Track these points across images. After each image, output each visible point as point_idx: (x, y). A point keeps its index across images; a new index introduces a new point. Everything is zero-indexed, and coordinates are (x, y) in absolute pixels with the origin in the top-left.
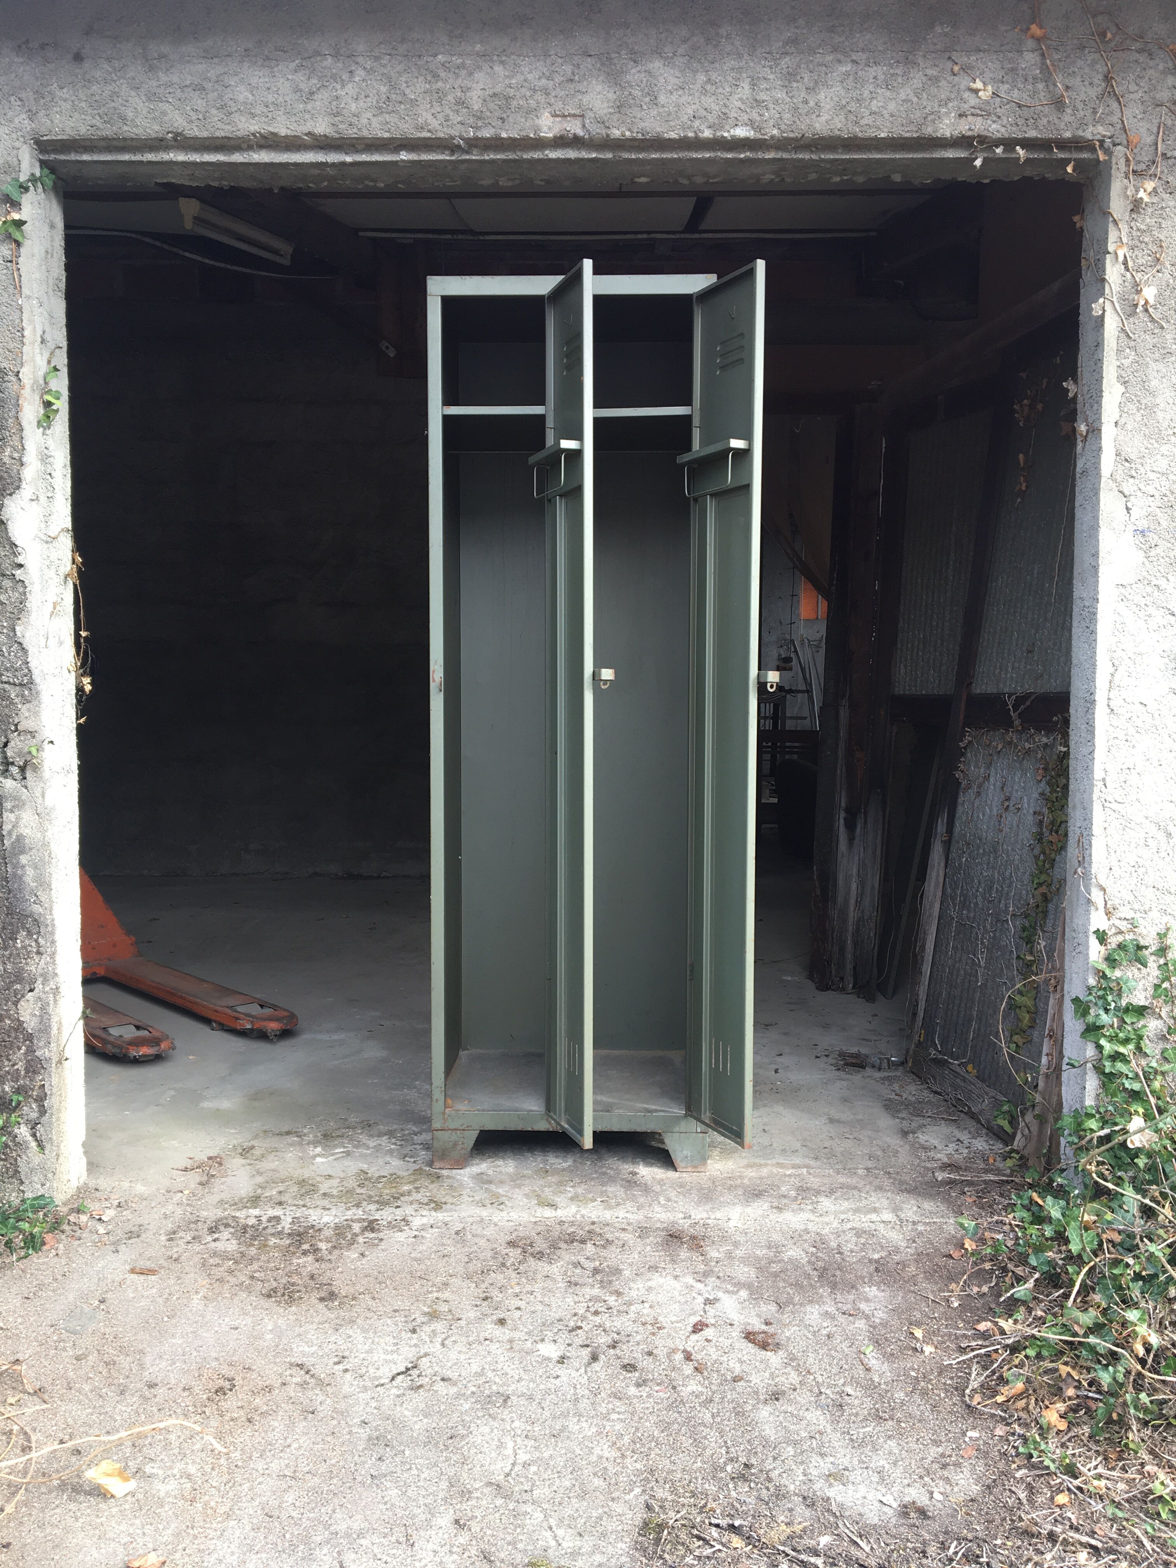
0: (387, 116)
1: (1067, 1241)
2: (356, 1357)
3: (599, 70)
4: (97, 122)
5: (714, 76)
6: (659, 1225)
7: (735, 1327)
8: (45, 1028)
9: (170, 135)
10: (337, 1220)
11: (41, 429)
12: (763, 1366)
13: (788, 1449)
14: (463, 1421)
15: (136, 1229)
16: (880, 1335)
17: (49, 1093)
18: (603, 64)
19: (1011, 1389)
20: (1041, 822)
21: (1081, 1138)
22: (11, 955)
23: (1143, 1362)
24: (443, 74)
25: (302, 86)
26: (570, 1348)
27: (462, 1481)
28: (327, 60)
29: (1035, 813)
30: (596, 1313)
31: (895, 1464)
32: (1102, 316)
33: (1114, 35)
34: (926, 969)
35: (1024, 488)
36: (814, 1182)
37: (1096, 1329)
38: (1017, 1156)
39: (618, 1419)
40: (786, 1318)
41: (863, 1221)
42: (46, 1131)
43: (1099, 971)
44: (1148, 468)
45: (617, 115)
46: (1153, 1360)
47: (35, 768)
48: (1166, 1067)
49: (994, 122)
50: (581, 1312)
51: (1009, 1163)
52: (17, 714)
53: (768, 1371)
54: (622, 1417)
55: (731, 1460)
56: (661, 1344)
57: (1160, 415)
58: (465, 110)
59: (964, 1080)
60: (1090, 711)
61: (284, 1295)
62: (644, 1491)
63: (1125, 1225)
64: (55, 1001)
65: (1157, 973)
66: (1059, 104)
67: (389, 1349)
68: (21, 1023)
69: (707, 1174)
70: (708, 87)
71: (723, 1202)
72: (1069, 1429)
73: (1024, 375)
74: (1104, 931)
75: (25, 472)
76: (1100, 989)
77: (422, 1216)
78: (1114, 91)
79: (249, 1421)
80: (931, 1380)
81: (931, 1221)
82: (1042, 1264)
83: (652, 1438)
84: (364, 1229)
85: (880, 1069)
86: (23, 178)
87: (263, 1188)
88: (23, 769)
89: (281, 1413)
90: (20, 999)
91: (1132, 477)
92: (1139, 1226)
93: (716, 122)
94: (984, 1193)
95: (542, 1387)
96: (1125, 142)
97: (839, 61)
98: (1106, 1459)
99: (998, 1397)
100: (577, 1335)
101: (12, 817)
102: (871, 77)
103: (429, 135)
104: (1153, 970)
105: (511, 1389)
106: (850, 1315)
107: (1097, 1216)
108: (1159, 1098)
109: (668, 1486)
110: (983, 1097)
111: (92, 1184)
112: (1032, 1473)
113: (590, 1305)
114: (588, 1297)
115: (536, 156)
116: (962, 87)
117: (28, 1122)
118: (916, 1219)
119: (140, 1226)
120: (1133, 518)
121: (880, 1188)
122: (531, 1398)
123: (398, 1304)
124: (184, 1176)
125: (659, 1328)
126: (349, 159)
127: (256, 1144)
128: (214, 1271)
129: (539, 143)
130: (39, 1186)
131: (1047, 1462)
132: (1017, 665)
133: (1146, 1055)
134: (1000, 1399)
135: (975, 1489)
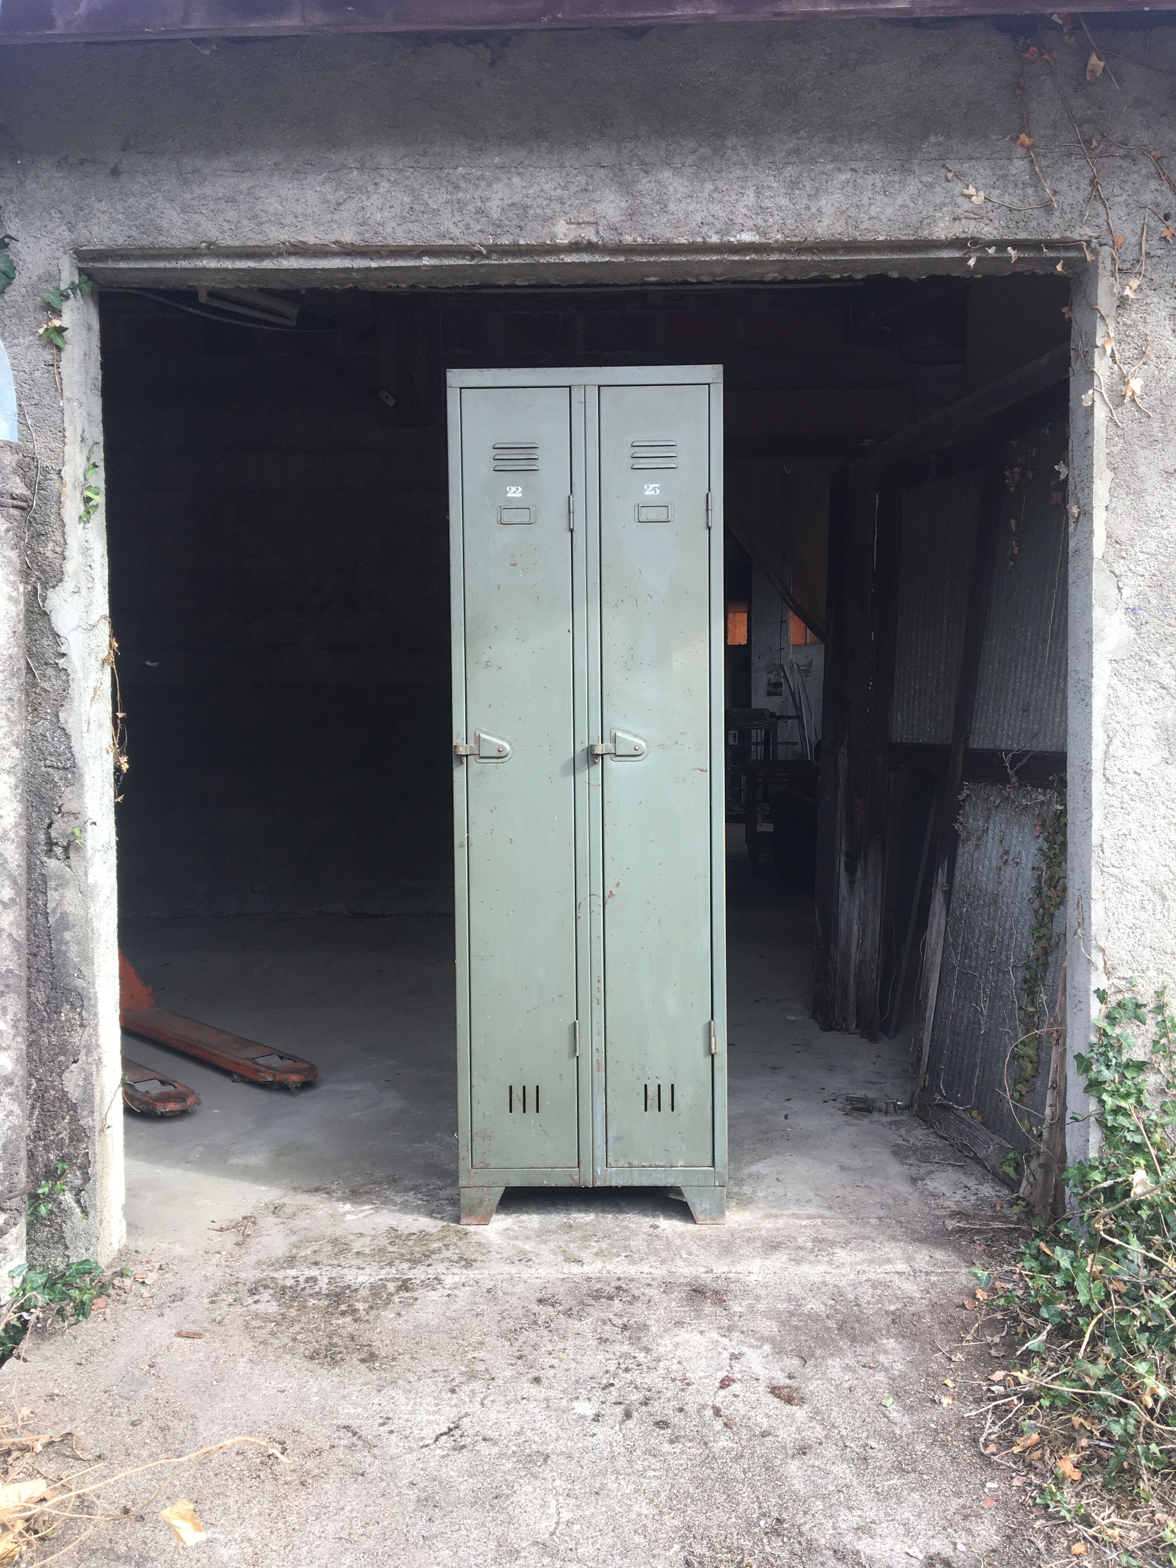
0: (410, 225)
1: (1075, 1292)
2: (399, 1418)
3: (612, 180)
4: (134, 232)
5: (721, 185)
6: (682, 1280)
7: (760, 1382)
8: (88, 1098)
9: (204, 244)
10: (372, 1280)
11: (82, 524)
12: (789, 1420)
13: (817, 1503)
14: (506, 1481)
15: (179, 1291)
16: (899, 1387)
17: (92, 1161)
18: (615, 175)
19: (1026, 1439)
20: (1039, 878)
21: (1085, 1189)
22: (55, 1028)
23: (1151, 1412)
24: (463, 185)
25: (330, 197)
26: (604, 1406)
27: (509, 1540)
28: (352, 173)
29: (1033, 868)
30: (627, 1370)
31: (919, 1516)
32: (1092, 406)
33: (1099, 142)
34: (930, 1014)
35: (1016, 552)
36: (830, 1233)
37: (1105, 1381)
38: (1024, 1204)
39: (654, 1476)
40: (809, 1370)
41: (876, 1273)
42: (90, 1197)
43: (1100, 1028)
44: (1137, 549)
45: (629, 223)
46: (1161, 1410)
47: (78, 849)
48: (1166, 1120)
49: (986, 224)
50: (612, 1369)
51: (1015, 1209)
52: (60, 797)
53: (795, 1426)
54: (657, 1473)
55: (764, 1515)
56: (691, 1400)
57: (1149, 499)
58: (484, 219)
59: (969, 1125)
60: (1087, 780)
61: (326, 1356)
62: (683, 1547)
63: (1130, 1275)
64: (98, 1071)
65: (1154, 1029)
66: (1047, 207)
67: (431, 1409)
68: (65, 1093)
69: (726, 1226)
70: (715, 195)
71: (743, 1255)
72: (1083, 1479)
73: (1014, 443)
74: (1104, 990)
75: (67, 565)
76: (1101, 1046)
77: (453, 1274)
78: (1100, 195)
79: (302, 1484)
80: (950, 1431)
81: (943, 1270)
82: (1053, 1316)
83: (688, 1494)
84: (400, 1288)
85: (886, 1113)
86: (63, 286)
87: (298, 1247)
88: (66, 849)
89: (332, 1476)
90: (64, 1071)
91: (1123, 558)
92: (1144, 1276)
93: (723, 227)
94: (993, 1242)
95: (580, 1445)
96: (1111, 243)
97: (840, 170)
98: (1119, 1507)
99: (1014, 1448)
100: (610, 1392)
101: (56, 895)
102: (870, 184)
103: (451, 242)
104: (1151, 1028)
105: (550, 1447)
106: (870, 1368)
107: (1103, 1265)
108: (1159, 1150)
109: (705, 1542)
110: (988, 1143)
111: (132, 1247)
112: (1050, 1523)
113: (621, 1362)
114: (618, 1354)
115: (552, 261)
116: (956, 192)
117: (72, 1188)
118: (929, 1269)
119: (182, 1288)
120: (1124, 596)
121: (893, 1238)
122: (570, 1457)
123: (436, 1365)
124: (221, 1236)
125: (688, 1384)
126: (374, 265)
127: (287, 1202)
128: (258, 1333)
129: (556, 249)
130: (83, 1251)
131: (1063, 1513)
132: (1012, 723)
133: (1146, 1108)
134: (1016, 1450)
135: (996, 1539)
